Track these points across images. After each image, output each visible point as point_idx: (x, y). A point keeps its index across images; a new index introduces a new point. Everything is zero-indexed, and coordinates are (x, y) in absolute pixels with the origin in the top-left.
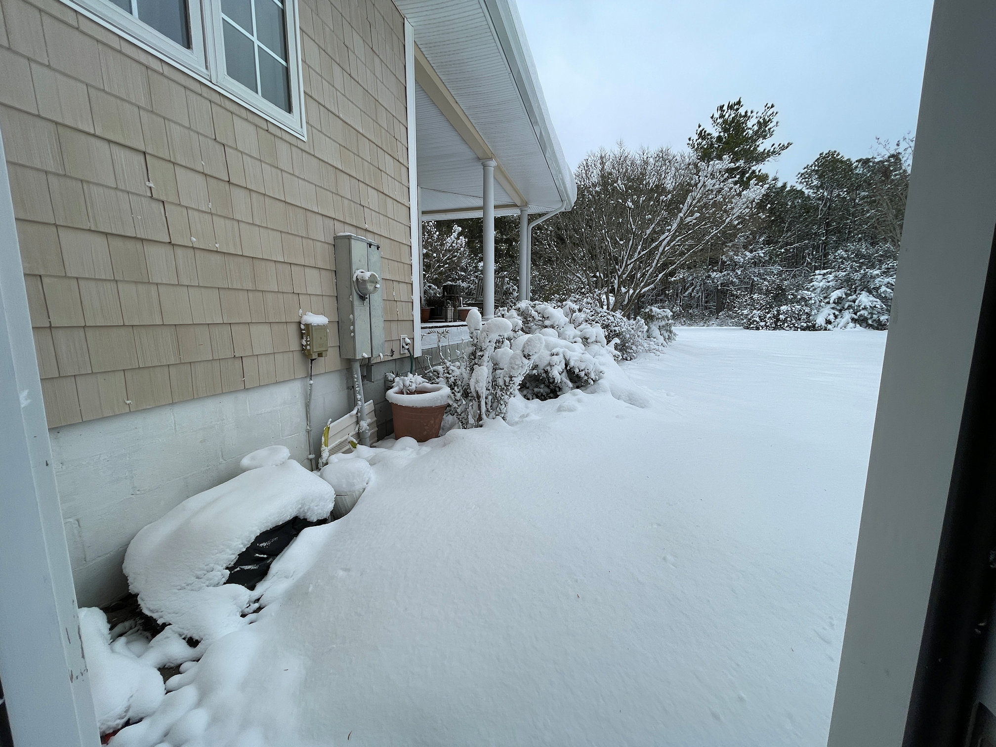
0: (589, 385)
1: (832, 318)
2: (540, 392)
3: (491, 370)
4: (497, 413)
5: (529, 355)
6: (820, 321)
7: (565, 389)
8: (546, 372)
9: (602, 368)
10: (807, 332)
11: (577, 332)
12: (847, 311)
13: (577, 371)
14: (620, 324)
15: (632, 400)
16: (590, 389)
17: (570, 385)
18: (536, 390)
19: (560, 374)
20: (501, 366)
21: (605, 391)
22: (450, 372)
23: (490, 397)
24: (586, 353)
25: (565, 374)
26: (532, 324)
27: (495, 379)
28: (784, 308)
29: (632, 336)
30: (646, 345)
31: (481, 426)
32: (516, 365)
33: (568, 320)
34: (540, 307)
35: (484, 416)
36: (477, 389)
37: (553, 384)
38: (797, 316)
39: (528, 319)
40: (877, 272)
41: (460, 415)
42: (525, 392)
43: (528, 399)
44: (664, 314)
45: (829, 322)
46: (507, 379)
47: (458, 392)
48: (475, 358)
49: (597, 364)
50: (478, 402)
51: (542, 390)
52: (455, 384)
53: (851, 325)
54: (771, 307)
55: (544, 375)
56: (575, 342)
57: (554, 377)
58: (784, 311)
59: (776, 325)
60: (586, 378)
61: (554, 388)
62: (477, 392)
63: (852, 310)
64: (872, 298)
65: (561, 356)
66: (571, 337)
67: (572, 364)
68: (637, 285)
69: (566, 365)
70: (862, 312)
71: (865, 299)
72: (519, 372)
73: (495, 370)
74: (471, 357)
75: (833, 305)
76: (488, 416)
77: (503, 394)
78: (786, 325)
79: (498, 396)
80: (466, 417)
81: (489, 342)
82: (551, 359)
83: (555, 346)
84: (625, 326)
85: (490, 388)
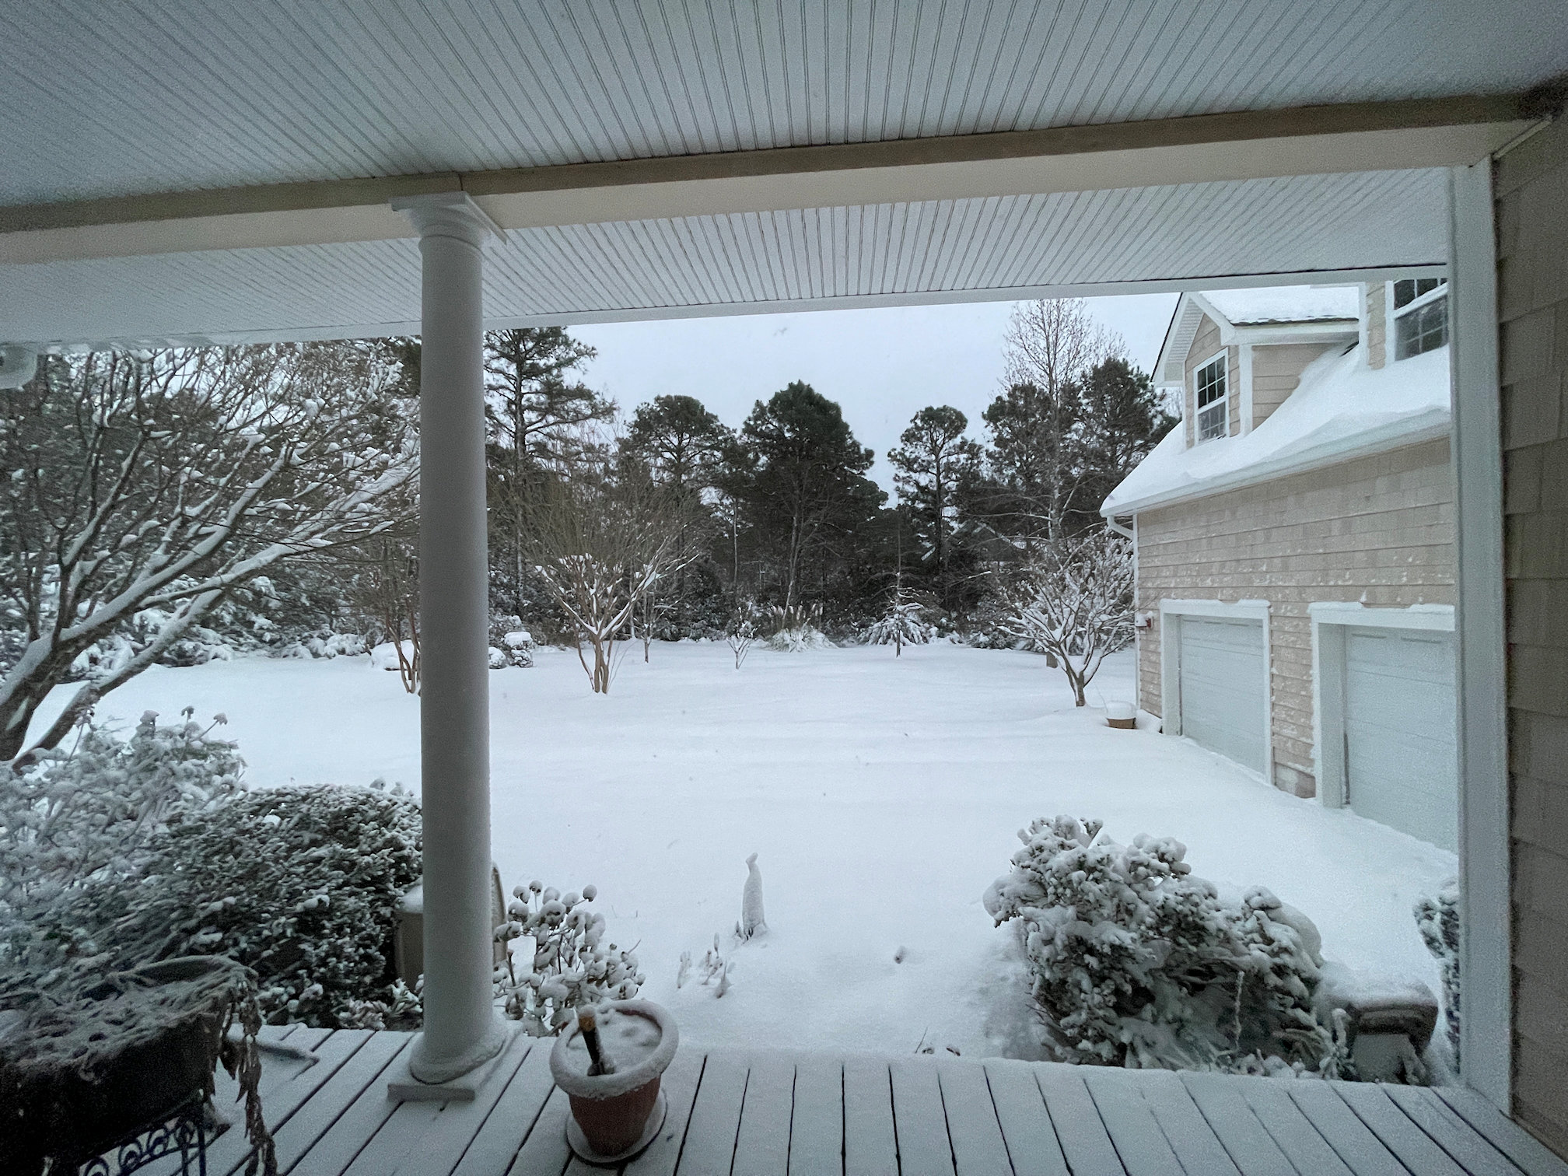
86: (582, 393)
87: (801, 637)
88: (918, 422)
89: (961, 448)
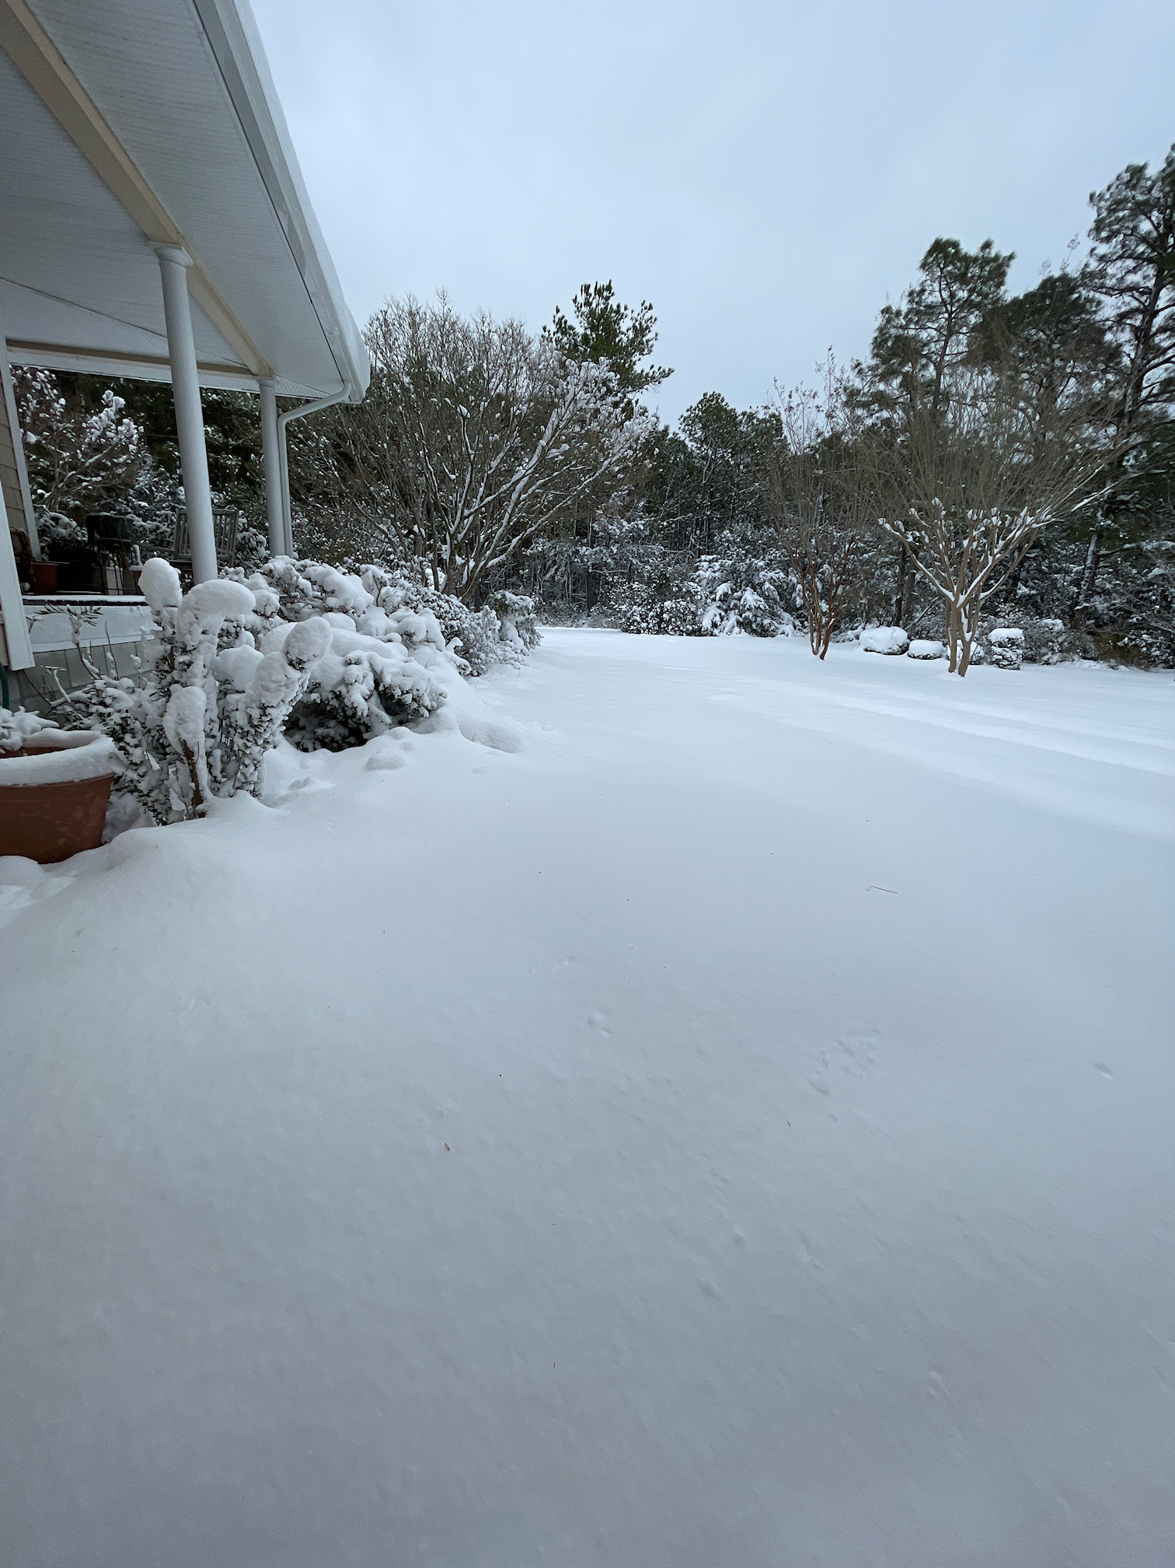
0: (422, 719)
1: (718, 619)
2: (327, 736)
3: (214, 696)
4: (238, 784)
5: (301, 662)
6: (706, 623)
7: (377, 726)
8: (338, 697)
9: (442, 688)
10: (693, 638)
11: (391, 623)
12: (733, 612)
13: (397, 693)
14: (459, 616)
15: (496, 740)
16: (424, 725)
17: (388, 719)
18: (320, 731)
19: (365, 699)
20: (238, 686)
21: (450, 728)
22: (108, 701)
23: (218, 753)
24: (411, 661)
25: (375, 699)
26: (302, 605)
27: (226, 714)
28: (668, 604)
29: (478, 637)
30: (499, 652)
31: (202, 815)
32: (273, 682)
33: (372, 598)
34: (315, 571)
35: (207, 793)
36: (184, 736)
37: (354, 720)
38: (682, 616)
39: (293, 594)
40: (761, 563)
41: (148, 795)
42: (297, 737)
43: (305, 750)
44: (522, 603)
45: (715, 625)
46: (256, 713)
47: (136, 746)
48: (172, 668)
49: (433, 680)
50: (189, 764)
51: (333, 730)
52: (124, 727)
53: (737, 629)
54: (654, 602)
55: (335, 703)
56: (389, 641)
57: (355, 706)
58: (669, 608)
59: (660, 627)
60: (415, 705)
61: (356, 726)
62: (184, 743)
63: (737, 611)
64: (757, 597)
65: (366, 665)
66: (382, 632)
67: (388, 679)
68: (480, 554)
69: (377, 683)
70: (747, 614)
71: (750, 597)
72: (281, 697)
73: (223, 693)
74: (161, 668)
75: (719, 604)
76: (215, 791)
77: (249, 744)
78: (670, 627)
79: (236, 748)
80: (161, 797)
81: (203, 633)
82: (345, 672)
83: (353, 646)
84: (468, 619)
85: (215, 732)
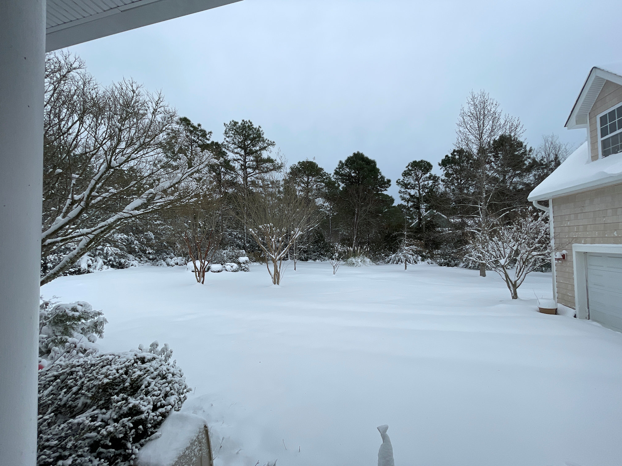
6: (83, 266)
12: (99, 257)
45: (89, 266)
53: (105, 267)
63: (102, 256)
64: (114, 248)
70: (110, 258)
86: (269, 160)
87: (360, 260)
88: (410, 167)
89: (429, 178)
